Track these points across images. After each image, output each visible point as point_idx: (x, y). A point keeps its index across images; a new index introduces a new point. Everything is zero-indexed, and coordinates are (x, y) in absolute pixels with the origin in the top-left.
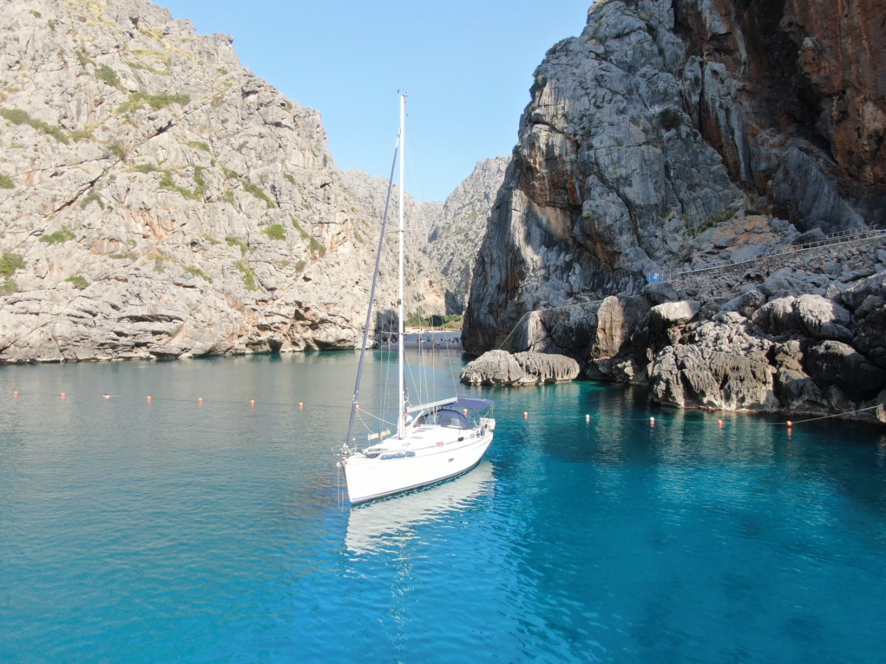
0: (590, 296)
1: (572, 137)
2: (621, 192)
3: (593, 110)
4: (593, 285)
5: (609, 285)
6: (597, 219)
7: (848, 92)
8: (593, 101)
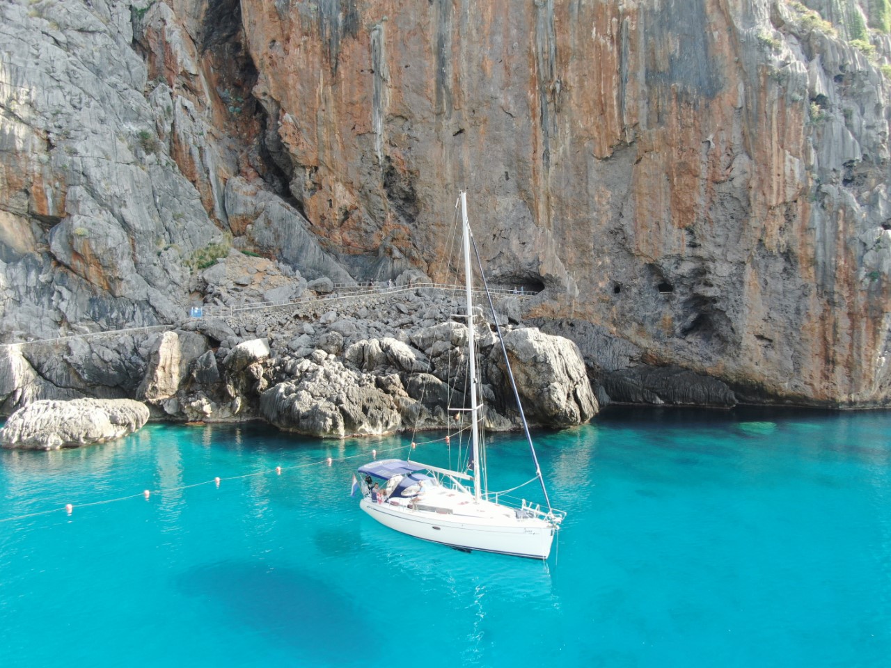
0: (90, 327)
1: (41, 132)
2: (116, 210)
3: (70, 109)
4: (94, 313)
5: (114, 315)
6: (95, 238)
7: (321, 169)
8: (68, 98)
